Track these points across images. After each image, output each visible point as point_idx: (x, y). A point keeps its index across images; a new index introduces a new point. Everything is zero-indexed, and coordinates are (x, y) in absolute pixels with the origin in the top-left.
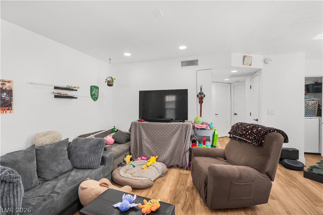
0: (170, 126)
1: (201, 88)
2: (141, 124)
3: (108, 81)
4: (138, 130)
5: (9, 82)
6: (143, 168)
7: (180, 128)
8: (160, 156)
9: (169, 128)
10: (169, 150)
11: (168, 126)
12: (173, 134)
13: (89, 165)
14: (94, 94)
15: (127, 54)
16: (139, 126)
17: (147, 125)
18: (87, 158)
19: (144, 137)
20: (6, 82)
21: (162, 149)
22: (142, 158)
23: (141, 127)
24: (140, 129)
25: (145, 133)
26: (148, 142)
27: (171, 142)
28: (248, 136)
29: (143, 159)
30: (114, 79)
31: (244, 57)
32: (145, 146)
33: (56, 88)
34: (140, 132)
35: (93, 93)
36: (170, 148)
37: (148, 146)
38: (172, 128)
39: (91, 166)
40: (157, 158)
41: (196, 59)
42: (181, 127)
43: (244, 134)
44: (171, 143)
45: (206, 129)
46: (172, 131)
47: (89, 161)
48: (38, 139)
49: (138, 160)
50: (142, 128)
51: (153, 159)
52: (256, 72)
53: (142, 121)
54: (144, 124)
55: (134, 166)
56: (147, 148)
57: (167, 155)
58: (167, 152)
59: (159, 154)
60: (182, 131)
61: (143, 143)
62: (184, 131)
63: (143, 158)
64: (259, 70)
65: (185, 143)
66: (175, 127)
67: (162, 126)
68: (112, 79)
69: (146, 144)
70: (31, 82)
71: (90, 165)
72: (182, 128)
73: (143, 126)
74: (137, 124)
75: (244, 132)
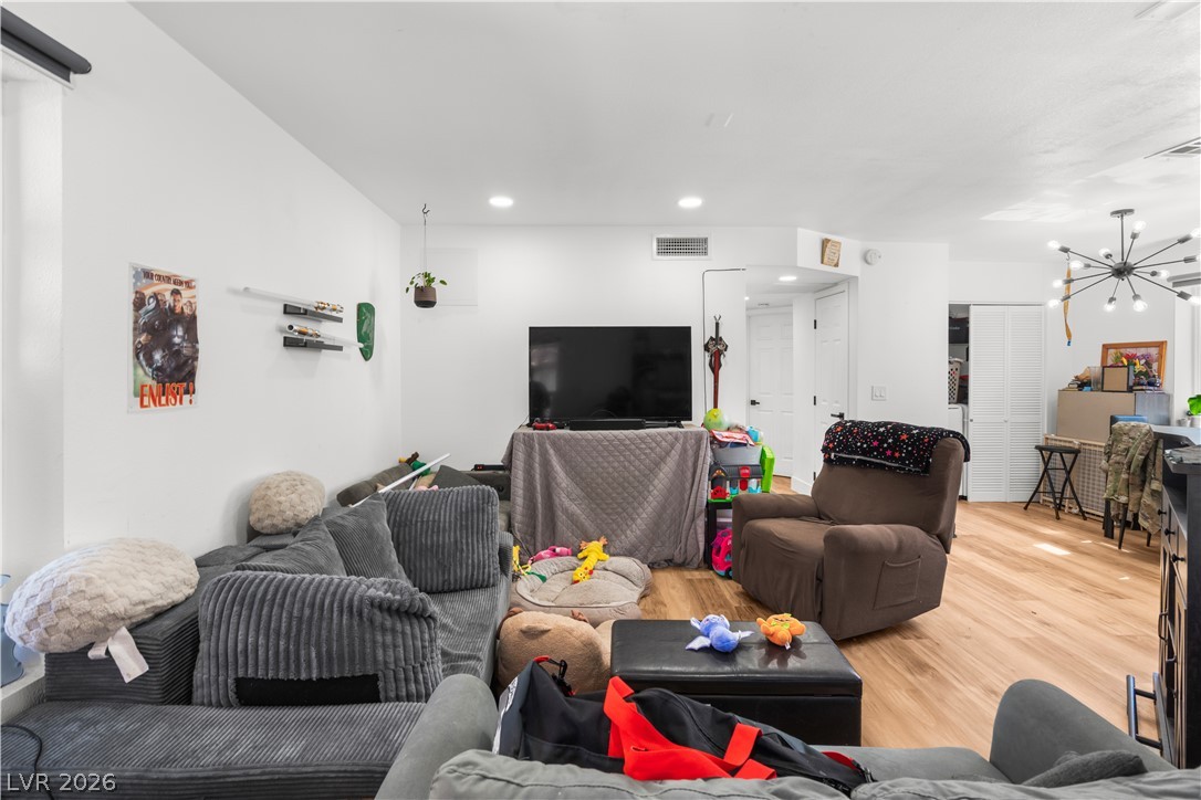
0: (659, 439)
1: (717, 324)
3: (417, 288)
4: (537, 458)
5: (189, 284)
6: (576, 578)
7: (678, 446)
8: (614, 538)
9: (643, 446)
10: (644, 515)
11: (642, 439)
12: (657, 465)
13: (473, 575)
14: (365, 333)
15: (501, 202)
16: (539, 444)
17: (567, 440)
18: (464, 555)
19: (559, 480)
20: (181, 283)
21: (619, 514)
22: (554, 550)
23: (548, 447)
24: (544, 454)
25: (564, 467)
26: (574, 496)
27: (651, 488)
28: (889, 453)
29: (557, 555)
30: (443, 282)
31: (825, 243)
32: (565, 511)
33: (289, 310)
34: (546, 464)
35: (364, 329)
36: (649, 509)
37: (574, 508)
38: (654, 445)
39: (481, 578)
40: (604, 546)
41: (702, 236)
42: (681, 441)
43: (876, 449)
44: (649, 492)
45: (745, 445)
46: (653, 455)
47: (470, 561)
48: (280, 503)
49: (541, 558)
50: (551, 451)
51: (594, 550)
52: (836, 284)
53: (548, 429)
54: (561, 437)
55: (544, 579)
56: (571, 516)
57: (638, 532)
58: (639, 521)
59: (610, 532)
60: (684, 450)
61: (557, 501)
62: (690, 452)
63: (558, 550)
64: (850, 280)
65: (695, 488)
66: (664, 443)
68: (430, 280)
69: (567, 502)
70: (246, 289)
71: (478, 573)
72: (684, 443)
73: (554, 444)
74: (533, 440)
75: (876, 443)
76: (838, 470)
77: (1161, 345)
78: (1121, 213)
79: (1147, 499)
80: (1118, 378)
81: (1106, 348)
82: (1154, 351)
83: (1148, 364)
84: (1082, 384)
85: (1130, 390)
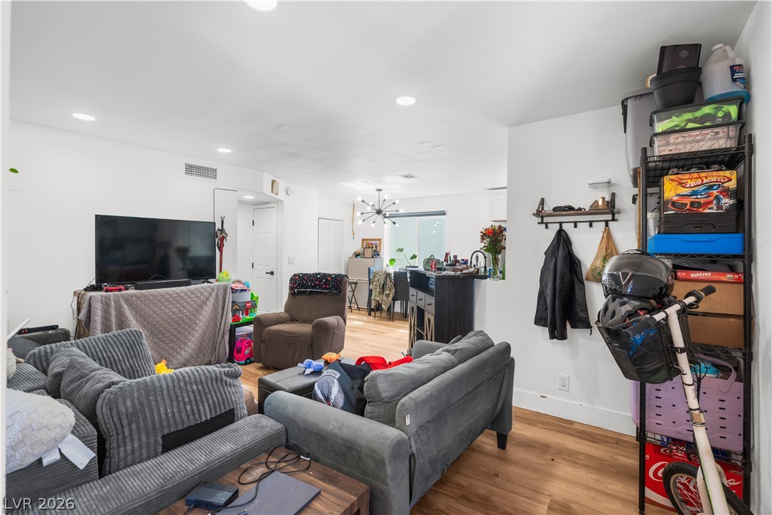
0: (202, 290)
1: (222, 221)
2: (123, 296)
4: (113, 312)
7: (214, 294)
8: (171, 358)
9: (193, 296)
10: (194, 339)
11: (192, 291)
12: (201, 307)
16: (115, 302)
17: (138, 297)
21: (174, 342)
23: (123, 303)
24: (119, 308)
25: (135, 316)
27: (197, 321)
28: (324, 286)
31: (273, 182)
34: (121, 315)
36: (197, 335)
38: (199, 294)
41: (214, 167)
42: (215, 291)
43: (318, 285)
45: (246, 290)
46: (199, 301)
50: (125, 306)
51: (162, 369)
52: (268, 203)
53: (120, 290)
54: (132, 296)
57: (190, 351)
58: (190, 344)
59: (167, 355)
60: (217, 296)
62: (221, 297)
64: (279, 202)
65: (224, 317)
66: (205, 293)
67: (178, 295)
72: (217, 292)
73: (127, 301)
74: (110, 300)
75: (317, 283)
76: (299, 298)
77: (380, 240)
78: (379, 190)
79: (384, 298)
80: (369, 252)
81: (363, 240)
82: (378, 242)
83: (376, 247)
84: (357, 255)
85: (373, 257)
